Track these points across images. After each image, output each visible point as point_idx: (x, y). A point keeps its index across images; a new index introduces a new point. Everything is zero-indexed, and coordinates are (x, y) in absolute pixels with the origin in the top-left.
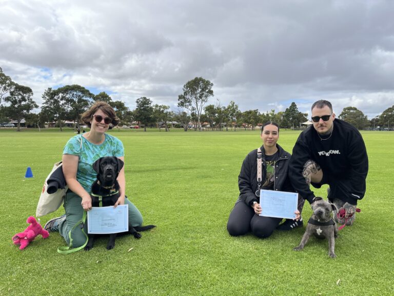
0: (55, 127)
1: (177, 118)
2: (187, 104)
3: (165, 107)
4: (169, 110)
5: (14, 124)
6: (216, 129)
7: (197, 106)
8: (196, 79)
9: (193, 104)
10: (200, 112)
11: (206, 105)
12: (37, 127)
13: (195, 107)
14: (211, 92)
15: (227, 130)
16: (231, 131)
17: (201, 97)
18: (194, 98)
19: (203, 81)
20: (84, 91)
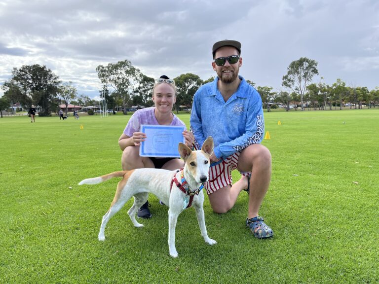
1: (278, 100)
2: (290, 83)
3: (269, 89)
4: (271, 92)
6: (318, 108)
7: (300, 86)
8: (301, 59)
9: (296, 84)
10: (303, 92)
11: (309, 83)
13: (298, 86)
14: (315, 71)
15: (331, 109)
16: (335, 110)
17: (305, 76)
19: (307, 61)
20: (194, 78)
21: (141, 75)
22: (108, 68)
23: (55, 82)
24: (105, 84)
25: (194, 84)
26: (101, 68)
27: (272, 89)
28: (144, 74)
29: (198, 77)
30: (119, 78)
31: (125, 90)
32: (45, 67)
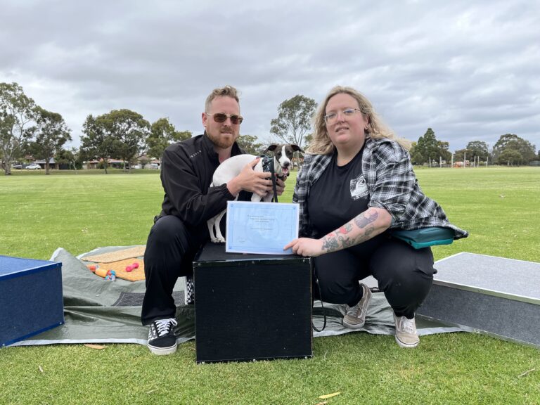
0: (98, 168)
2: (283, 131)
3: (252, 139)
4: (255, 143)
5: (40, 164)
7: (295, 135)
8: (297, 97)
9: (290, 133)
12: (72, 168)
13: (293, 136)
17: (301, 123)
18: (291, 124)
19: (305, 100)
20: (136, 118)
21: (37, 109)
25: (135, 127)
27: (256, 138)
28: (43, 108)
29: (141, 117)
31: (9, 133)
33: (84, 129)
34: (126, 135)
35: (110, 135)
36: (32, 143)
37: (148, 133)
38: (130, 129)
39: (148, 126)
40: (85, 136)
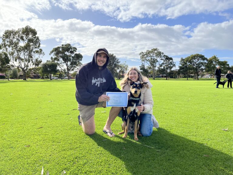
21: (164, 56)
22: (146, 52)
23: (117, 62)
24: (143, 62)
25: (200, 61)
26: (142, 54)
29: (203, 56)
30: (152, 59)
31: (155, 65)
32: (113, 54)
33: (180, 63)
34: (197, 65)
35: (189, 64)
36: (162, 69)
37: (206, 63)
38: (198, 62)
39: (207, 60)
40: (181, 65)
